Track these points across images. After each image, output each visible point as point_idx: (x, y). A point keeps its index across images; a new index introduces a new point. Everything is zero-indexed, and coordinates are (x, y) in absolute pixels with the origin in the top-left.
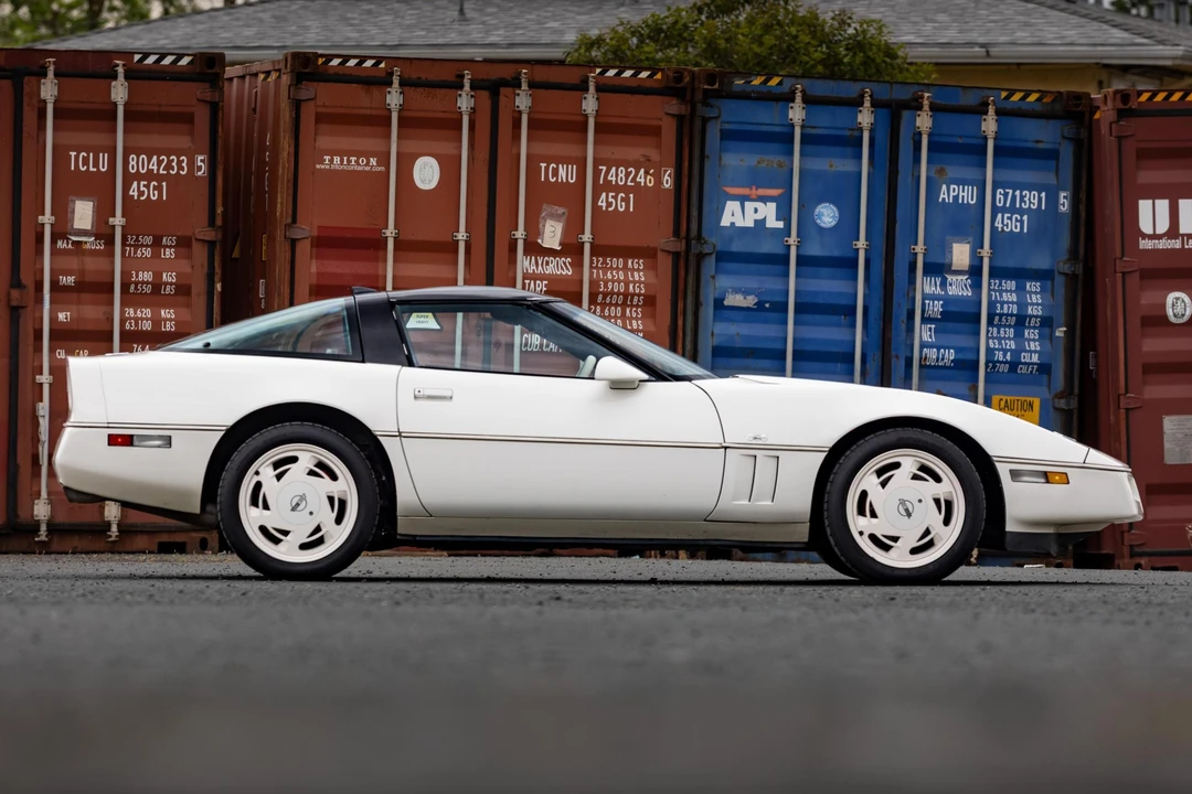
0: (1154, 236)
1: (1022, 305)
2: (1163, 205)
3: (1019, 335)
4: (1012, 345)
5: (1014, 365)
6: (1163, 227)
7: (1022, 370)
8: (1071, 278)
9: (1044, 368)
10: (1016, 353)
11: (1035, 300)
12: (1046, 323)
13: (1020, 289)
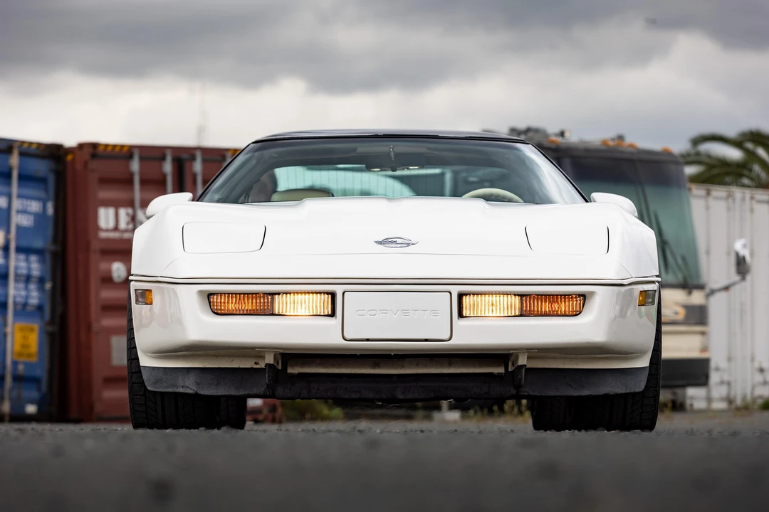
0: (107, 230)
1: (29, 269)
2: (111, 211)
3: (26, 289)
4: (23, 293)
5: (25, 305)
6: (111, 225)
7: (29, 308)
8: (55, 255)
9: (40, 308)
10: (27, 297)
11: (35, 266)
12: (41, 281)
13: (27, 260)
